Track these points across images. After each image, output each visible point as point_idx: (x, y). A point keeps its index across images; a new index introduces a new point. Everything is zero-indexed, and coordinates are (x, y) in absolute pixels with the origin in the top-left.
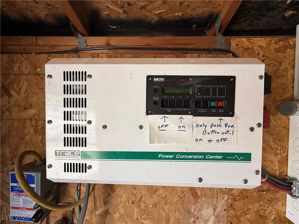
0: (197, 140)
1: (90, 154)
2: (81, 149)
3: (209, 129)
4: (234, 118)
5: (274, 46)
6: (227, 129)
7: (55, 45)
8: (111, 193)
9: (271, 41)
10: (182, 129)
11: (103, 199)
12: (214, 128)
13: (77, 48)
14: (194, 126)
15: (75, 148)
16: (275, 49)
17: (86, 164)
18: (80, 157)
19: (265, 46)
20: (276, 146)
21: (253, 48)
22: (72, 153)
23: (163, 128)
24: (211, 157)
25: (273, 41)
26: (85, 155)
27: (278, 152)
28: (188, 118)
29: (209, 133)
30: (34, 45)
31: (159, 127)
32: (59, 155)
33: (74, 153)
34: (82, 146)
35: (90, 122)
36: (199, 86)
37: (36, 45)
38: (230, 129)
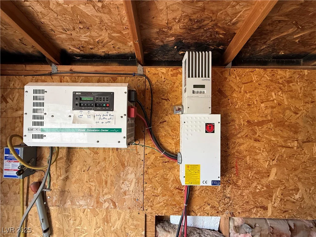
0: (96, 122)
1: (45, 130)
2: (41, 127)
3: (102, 117)
4: (113, 112)
5: (170, 73)
6: (110, 117)
7: (38, 71)
8: (70, 165)
9: (169, 70)
10: (89, 117)
11: (65, 169)
12: (104, 117)
13: (51, 72)
14: (95, 115)
15: (38, 127)
16: (171, 74)
17: (43, 135)
18: (40, 131)
19: (165, 72)
20: (173, 133)
21: (158, 74)
22: (36, 129)
23: (81, 117)
24: (103, 130)
25: (170, 70)
26: (42, 130)
27: (174, 137)
28: (92, 112)
29: (102, 119)
30: (24, 70)
31: (79, 116)
32: (30, 130)
33: (37, 129)
34: (42, 126)
35: (45, 114)
36: (97, 97)
37: (25, 70)
38: (112, 117)
